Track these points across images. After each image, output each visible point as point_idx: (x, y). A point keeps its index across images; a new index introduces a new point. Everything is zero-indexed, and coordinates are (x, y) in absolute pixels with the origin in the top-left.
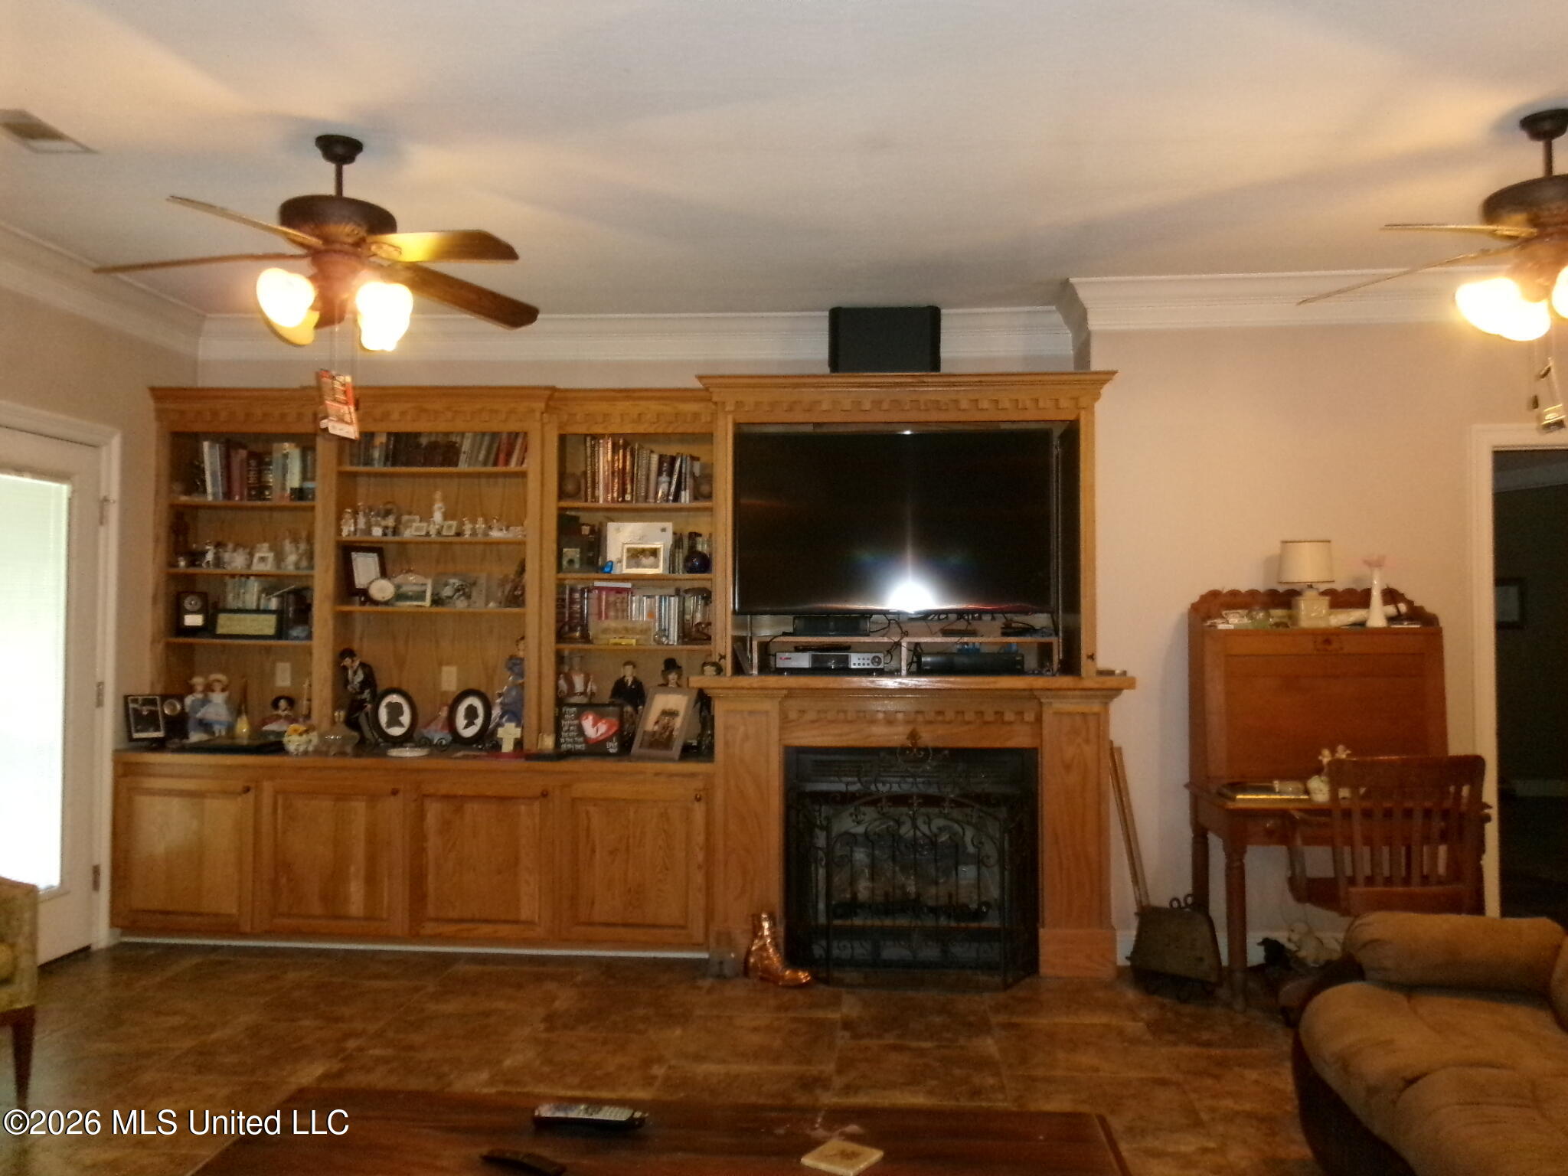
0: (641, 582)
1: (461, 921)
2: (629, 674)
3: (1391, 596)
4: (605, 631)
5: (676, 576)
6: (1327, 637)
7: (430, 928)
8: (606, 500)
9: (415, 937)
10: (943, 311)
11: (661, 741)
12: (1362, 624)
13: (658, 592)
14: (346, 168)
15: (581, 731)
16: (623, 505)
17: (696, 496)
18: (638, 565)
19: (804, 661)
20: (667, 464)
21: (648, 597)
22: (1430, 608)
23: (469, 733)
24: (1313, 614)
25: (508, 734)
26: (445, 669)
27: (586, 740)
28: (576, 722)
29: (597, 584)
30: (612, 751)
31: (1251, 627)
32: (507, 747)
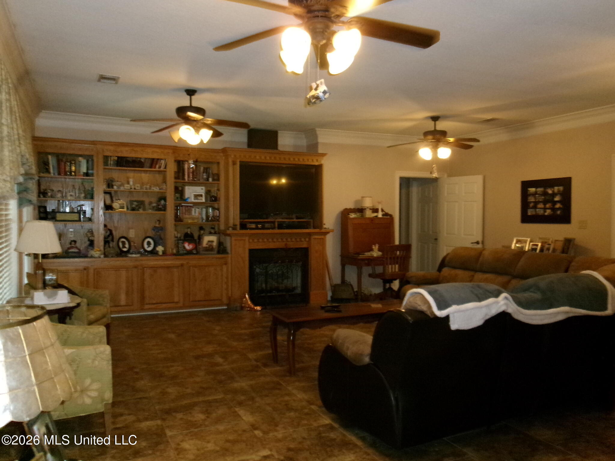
0: (196, 204)
1: (157, 303)
2: (189, 231)
3: (382, 210)
4: (187, 218)
5: (207, 202)
6: (372, 219)
7: (147, 307)
8: (188, 180)
9: (142, 310)
10: (279, 132)
11: (209, 249)
12: (376, 216)
13: (200, 207)
14: (193, 97)
15: (184, 247)
16: (193, 182)
17: (214, 180)
18: (197, 199)
19: (253, 226)
20: (206, 170)
21: (198, 208)
22: (390, 213)
23: (149, 249)
24: (369, 214)
25: (160, 249)
26: (131, 230)
27: (186, 250)
28: (182, 245)
29: (183, 204)
30: (195, 253)
31: (357, 217)
32: (161, 253)
